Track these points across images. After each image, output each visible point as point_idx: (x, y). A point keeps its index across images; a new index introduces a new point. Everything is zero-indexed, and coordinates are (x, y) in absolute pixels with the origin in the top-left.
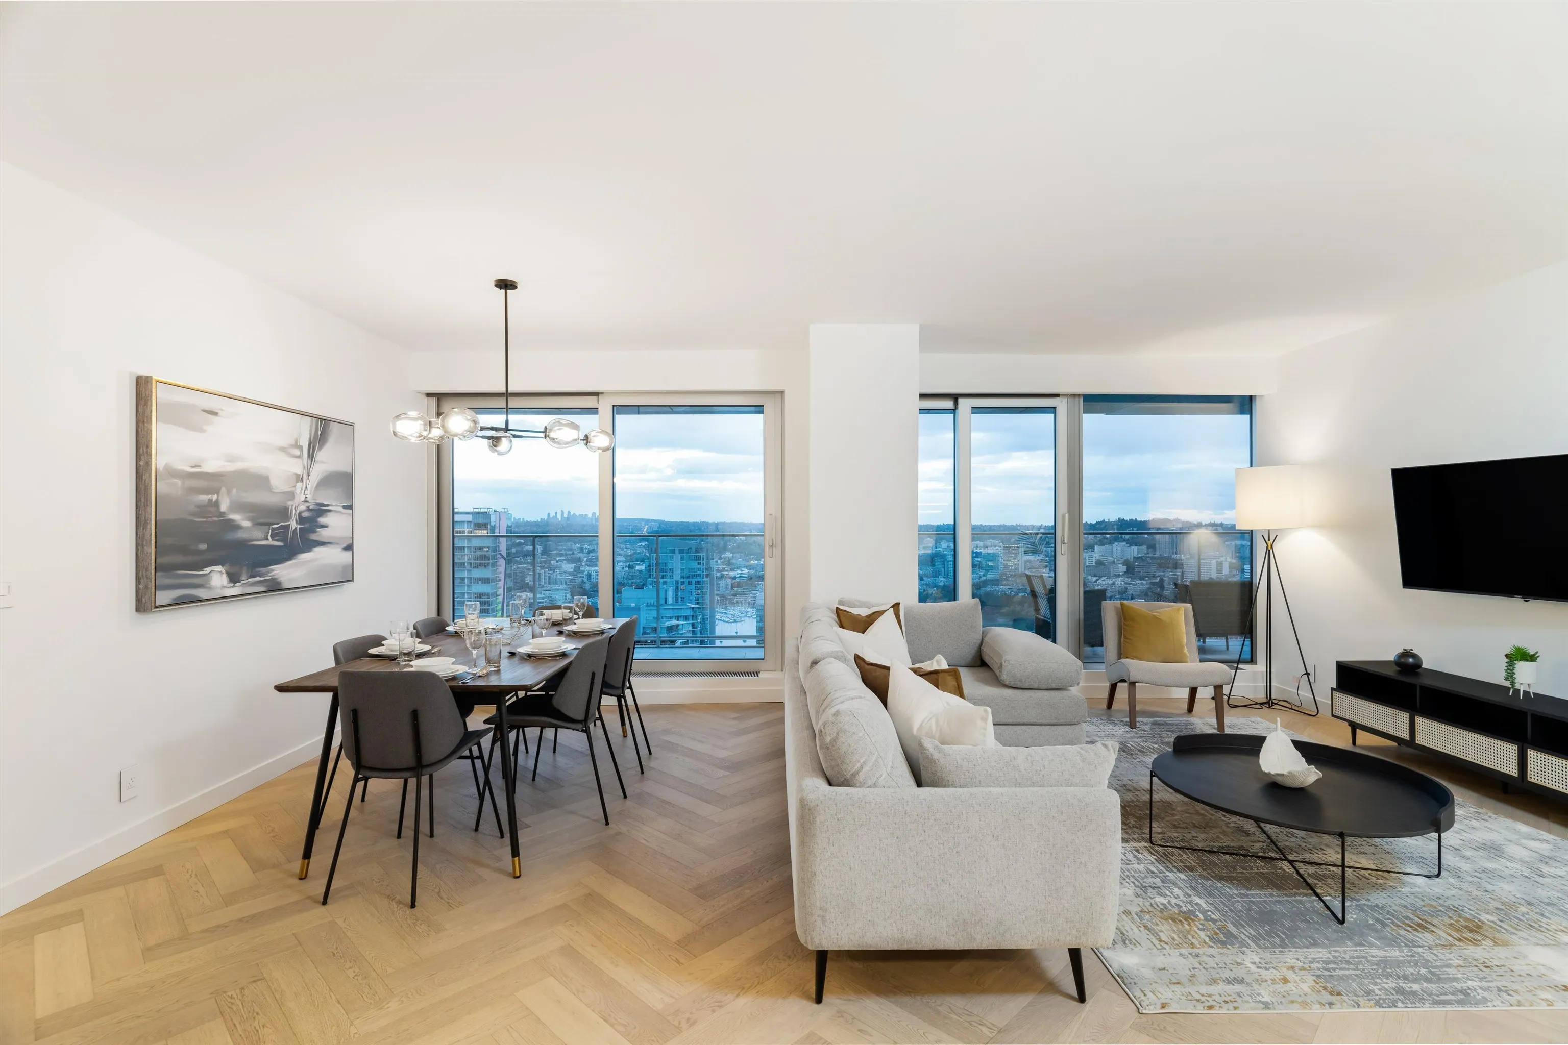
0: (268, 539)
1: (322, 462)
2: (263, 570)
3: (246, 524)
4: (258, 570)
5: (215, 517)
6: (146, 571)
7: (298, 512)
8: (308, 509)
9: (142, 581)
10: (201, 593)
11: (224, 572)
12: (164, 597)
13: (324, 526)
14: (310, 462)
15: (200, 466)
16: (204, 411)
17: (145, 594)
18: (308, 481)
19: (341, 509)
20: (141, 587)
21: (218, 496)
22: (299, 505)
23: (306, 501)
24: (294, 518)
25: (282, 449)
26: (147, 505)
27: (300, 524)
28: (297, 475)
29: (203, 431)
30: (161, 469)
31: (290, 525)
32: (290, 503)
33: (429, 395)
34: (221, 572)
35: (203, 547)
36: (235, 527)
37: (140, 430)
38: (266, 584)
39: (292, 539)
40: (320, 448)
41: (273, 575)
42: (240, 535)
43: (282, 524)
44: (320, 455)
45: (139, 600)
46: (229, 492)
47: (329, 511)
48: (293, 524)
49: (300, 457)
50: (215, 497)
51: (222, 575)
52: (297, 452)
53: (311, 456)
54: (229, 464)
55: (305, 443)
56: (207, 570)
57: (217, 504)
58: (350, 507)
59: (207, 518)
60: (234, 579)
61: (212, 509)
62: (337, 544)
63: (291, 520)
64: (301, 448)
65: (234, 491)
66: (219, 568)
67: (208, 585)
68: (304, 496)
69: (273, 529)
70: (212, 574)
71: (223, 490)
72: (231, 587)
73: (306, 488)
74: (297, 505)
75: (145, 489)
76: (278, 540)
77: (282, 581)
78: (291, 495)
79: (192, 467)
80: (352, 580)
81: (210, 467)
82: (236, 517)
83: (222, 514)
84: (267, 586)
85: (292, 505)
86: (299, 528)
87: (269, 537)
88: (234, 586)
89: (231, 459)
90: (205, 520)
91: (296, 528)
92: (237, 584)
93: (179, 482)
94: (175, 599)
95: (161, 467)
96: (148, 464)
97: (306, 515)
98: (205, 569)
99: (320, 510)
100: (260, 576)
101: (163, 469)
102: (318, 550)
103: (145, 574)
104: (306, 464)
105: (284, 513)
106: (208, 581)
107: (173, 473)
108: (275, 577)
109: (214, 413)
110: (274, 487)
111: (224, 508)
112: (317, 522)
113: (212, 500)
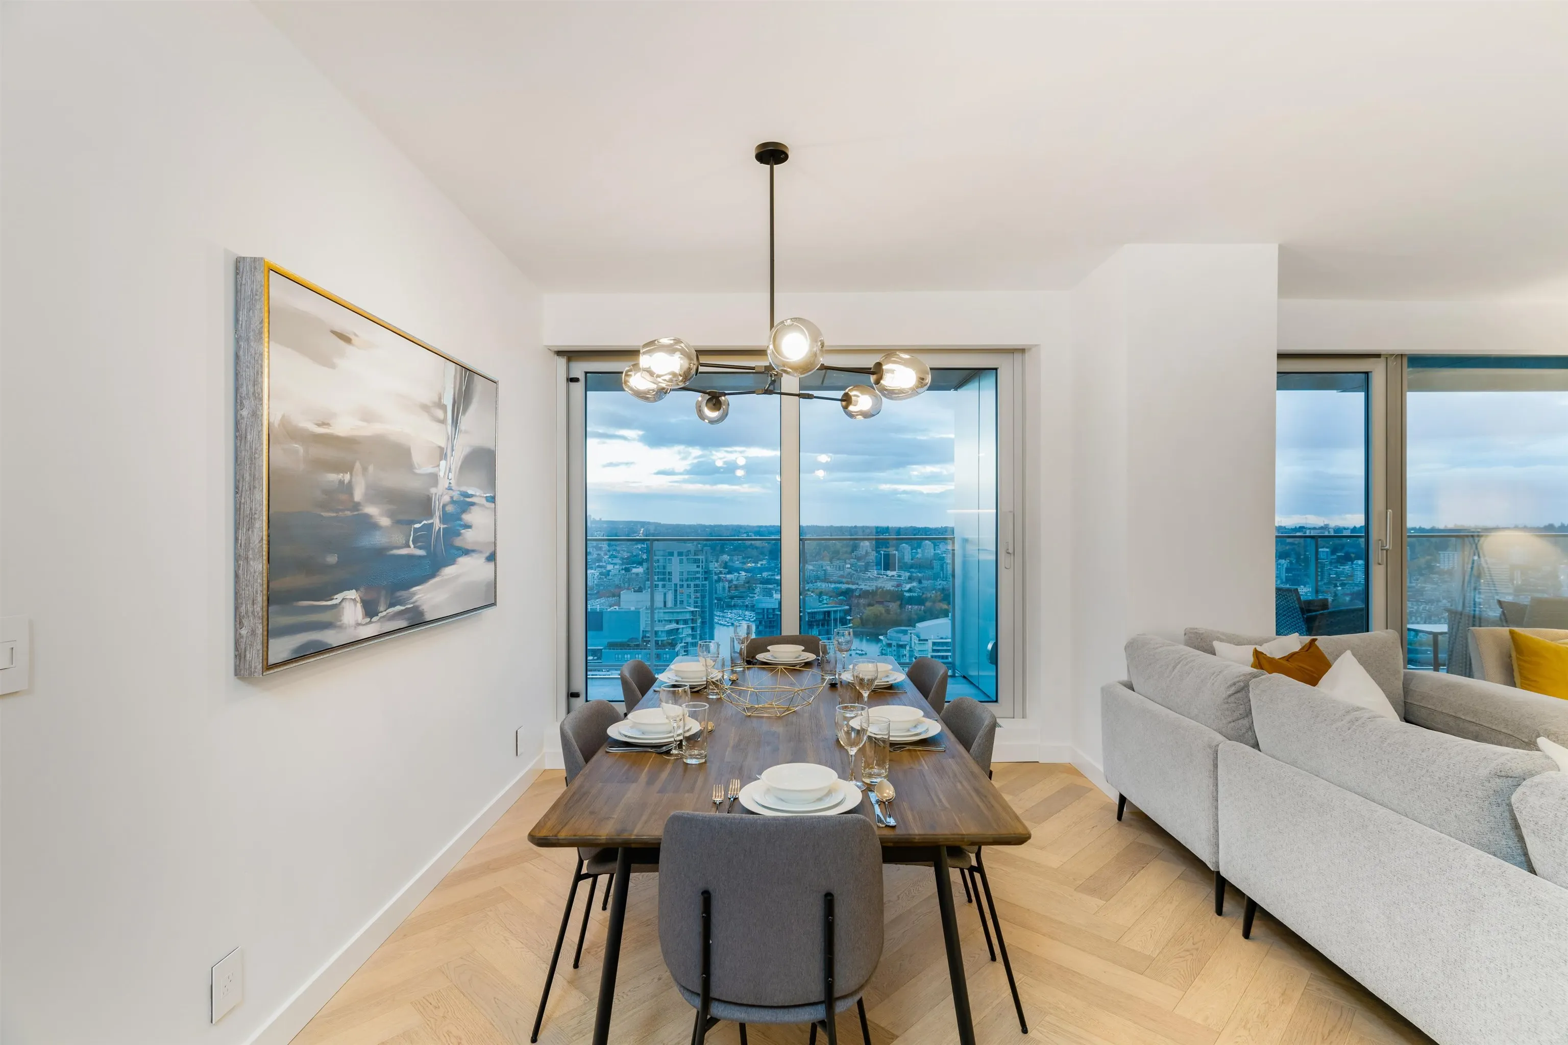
0: (409, 547)
1: (466, 432)
2: (403, 594)
3: (385, 522)
4: (399, 594)
5: (348, 510)
6: (253, 604)
7: (441, 505)
8: (453, 501)
9: (245, 622)
10: (331, 637)
11: (358, 599)
12: (281, 648)
13: (468, 527)
14: (454, 429)
15: (328, 424)
16: (334, 332)
17: (251, 645)
18: (452, 458)
19: (483, 501)
20: (244, 632)
21: (351, 475)
22: (441, 495)
23: (450, 489)
24: (437, 514)
25: (425, 408)
26: (254, 487)
27: (444, 524)
28: (441, 449)
29: (332, 366)
30: (276, 425)
31: (433, 523)
32: (433, 490)
33: (560, 353)
34: (354, 600)
35: (332, 559)
36: (369, 524)
37: (241, 353)
38: (406, 616)
39: (435, 546)
40: (465, 410)
41: (414, 603)
42: (378, 539)
43: (425, 522)
44: (466, 421)
45: (240, 656)
46: (365, 469)
47: (473, 504)
48: (437, 523)
49: (443, 422)
50: (347, 477)
51: (356, 605)
52: (440, 414)
53: (455, 422)
54: (364, 424)
55: (448, 401)
56: (339, 597)
57: (348, 489)
58: (492, 499)
59: (337, 511)
60: (370, 611)
61: (343, 497)
62: (481, 552)
63: (434, 517)
64: (444, 408)
65: (371, 468)
66: (352, 594)
67: (339, 623)
68: (448, 481)
69: (416, 530)
70: (344, 604)
71: (358, 465)
72: (367, 624)
73: (450, 469)
74: (440, 494)
75: (251, 459)
76: (420, 548)
77: (425, 610)
78: (434, 478)
79: (319, 425)
80: (494, 604)
81: (344, 427)
82: (372, 510)
83: (356, 506)
84: (408, 619)
85: (436, 494)
86: (443, 529)
87: (411, 543)
88: (370, 622)
89: (368, 416)
90: (334, 515)
91: (440, 528)
92: (375, 619)
93: (299, 448)
94: (297, 650)
95: (276, 420)
96: (256, 414)
97: (450, 509)
98: (335, 597)
99: (465, 504)
100: (401, 604)
101: (279, 425)
102: (463, 560)
103: (250, 609)
104: (450, 434)
105: (425, 505)
106: (339, 617)
107: (295, 435)
108: (417, 604)
109: (347, 340)
110: (416, 465)
111: (358, 496)
112: (460, 519)
113: (343, 482)
